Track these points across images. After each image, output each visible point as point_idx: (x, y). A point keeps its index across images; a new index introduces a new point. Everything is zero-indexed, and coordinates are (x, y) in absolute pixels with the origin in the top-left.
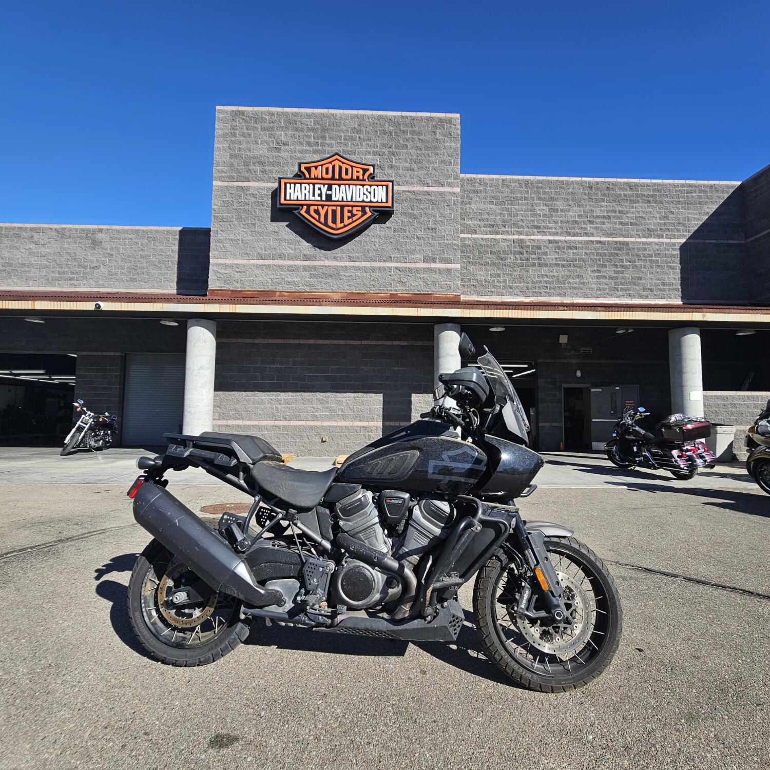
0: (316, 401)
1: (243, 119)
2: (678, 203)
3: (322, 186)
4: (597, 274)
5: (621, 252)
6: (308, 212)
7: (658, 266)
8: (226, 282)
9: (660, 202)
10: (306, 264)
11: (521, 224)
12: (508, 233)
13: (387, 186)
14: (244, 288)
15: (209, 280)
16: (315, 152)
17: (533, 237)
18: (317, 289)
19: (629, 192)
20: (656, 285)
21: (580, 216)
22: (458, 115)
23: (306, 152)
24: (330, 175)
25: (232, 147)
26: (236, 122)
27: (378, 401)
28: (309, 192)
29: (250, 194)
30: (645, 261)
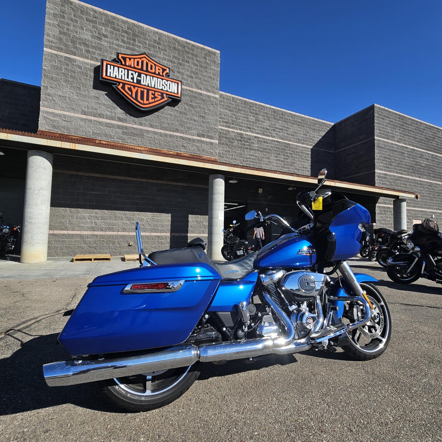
0: (125, 218)
1: (71, 7)
2: (311, 128)
3: (134, 73)
4: (276, 158)
5: (286, 148)
6: (123, 88)
7: (302, 158)
8: (54, 126)
9: (304, 126)
10: (119, 124)
11: (241, 124)
12: (234, 128)
13: (178, 84)
14: (70, 133)
15: (39, 122)
16: (128, 48)
17: (247, 133)
18: (128, 143)
19: (291, 119)
20: (301, 167)
21: (269, 126)
22: (219, 52)
23: (121, 46)
24: (140, 67)
25: (61, 26)
26: (65, 7)
27: (167, 220)
28: (124, 74)
29: (76, 65)
30: (296, 155)
